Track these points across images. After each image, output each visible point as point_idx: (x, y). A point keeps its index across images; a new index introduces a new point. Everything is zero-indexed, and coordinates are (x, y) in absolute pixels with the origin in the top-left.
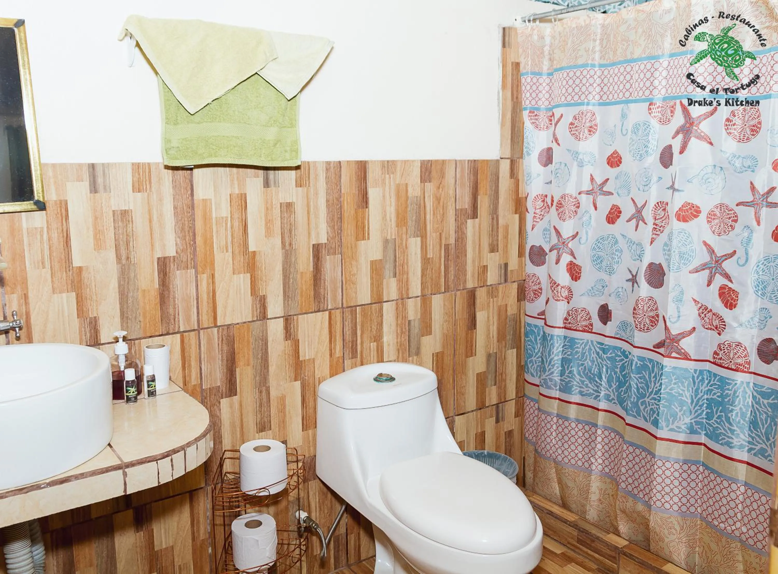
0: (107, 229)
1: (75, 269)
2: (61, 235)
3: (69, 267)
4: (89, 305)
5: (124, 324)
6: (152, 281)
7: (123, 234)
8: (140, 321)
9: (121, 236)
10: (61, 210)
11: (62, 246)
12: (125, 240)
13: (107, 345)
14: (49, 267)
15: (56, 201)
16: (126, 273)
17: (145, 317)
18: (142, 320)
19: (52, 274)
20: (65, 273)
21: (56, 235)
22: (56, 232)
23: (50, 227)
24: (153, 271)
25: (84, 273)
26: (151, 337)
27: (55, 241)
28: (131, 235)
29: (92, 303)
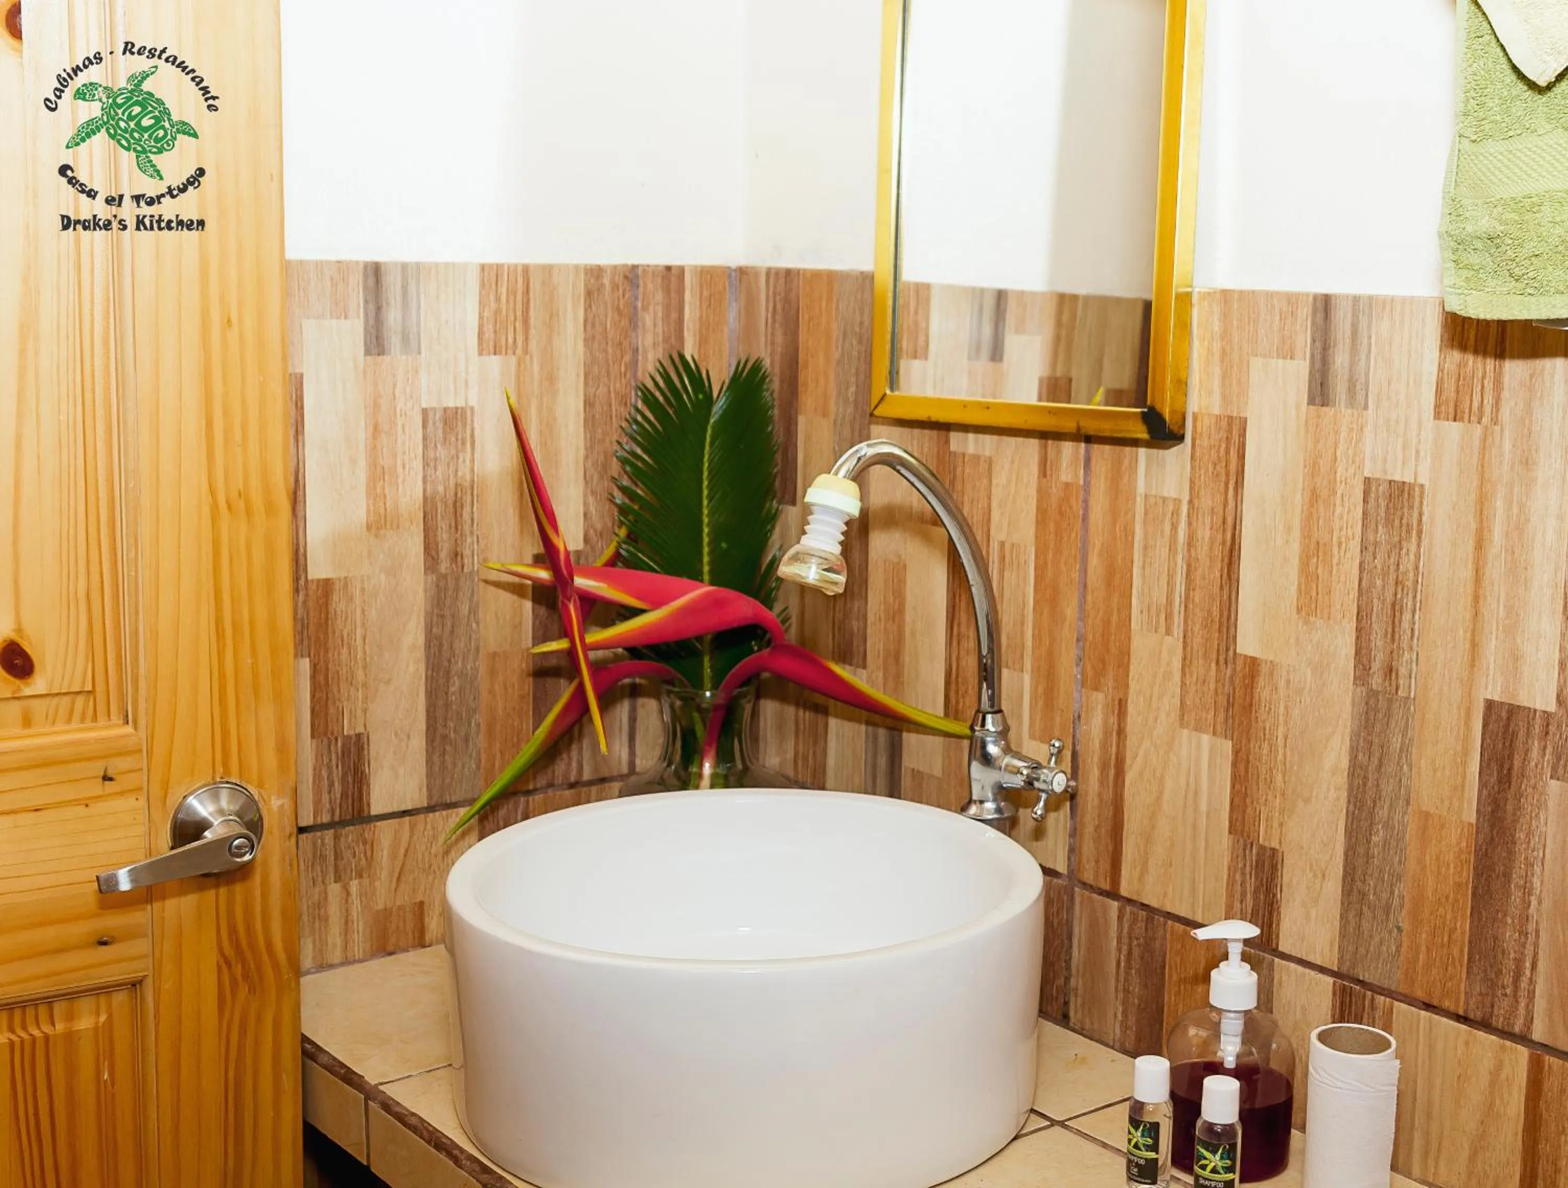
0: (1340, 544)
1: (1240, 662)
2: (1219, 537)
3: (1227, 650)
4: (1262, 801)
5: (1351, 915)
6: (1459, 789)
7: (1385, 575)
8: (1399, 929)
9: (1379, 582)
10: (1227, 452)
11: (1218, 574)
12: (1389, 597)
13: (1293, 966)
14: (1181, 636)
15: (1218, 418)
16: (1378, 728)
17: (1416, 920)
18: (1405, 926)
19: (1184, 659)
20: (1213, 665)
21: (1208, 533)
22: (1208, 521)
23: (1196, 502)
24: (1466, 753)
25: (1261, 682)
26: (1428, 1007)
27: (1202, 551)
28: (1409, 583)
29: (1270, 797)
